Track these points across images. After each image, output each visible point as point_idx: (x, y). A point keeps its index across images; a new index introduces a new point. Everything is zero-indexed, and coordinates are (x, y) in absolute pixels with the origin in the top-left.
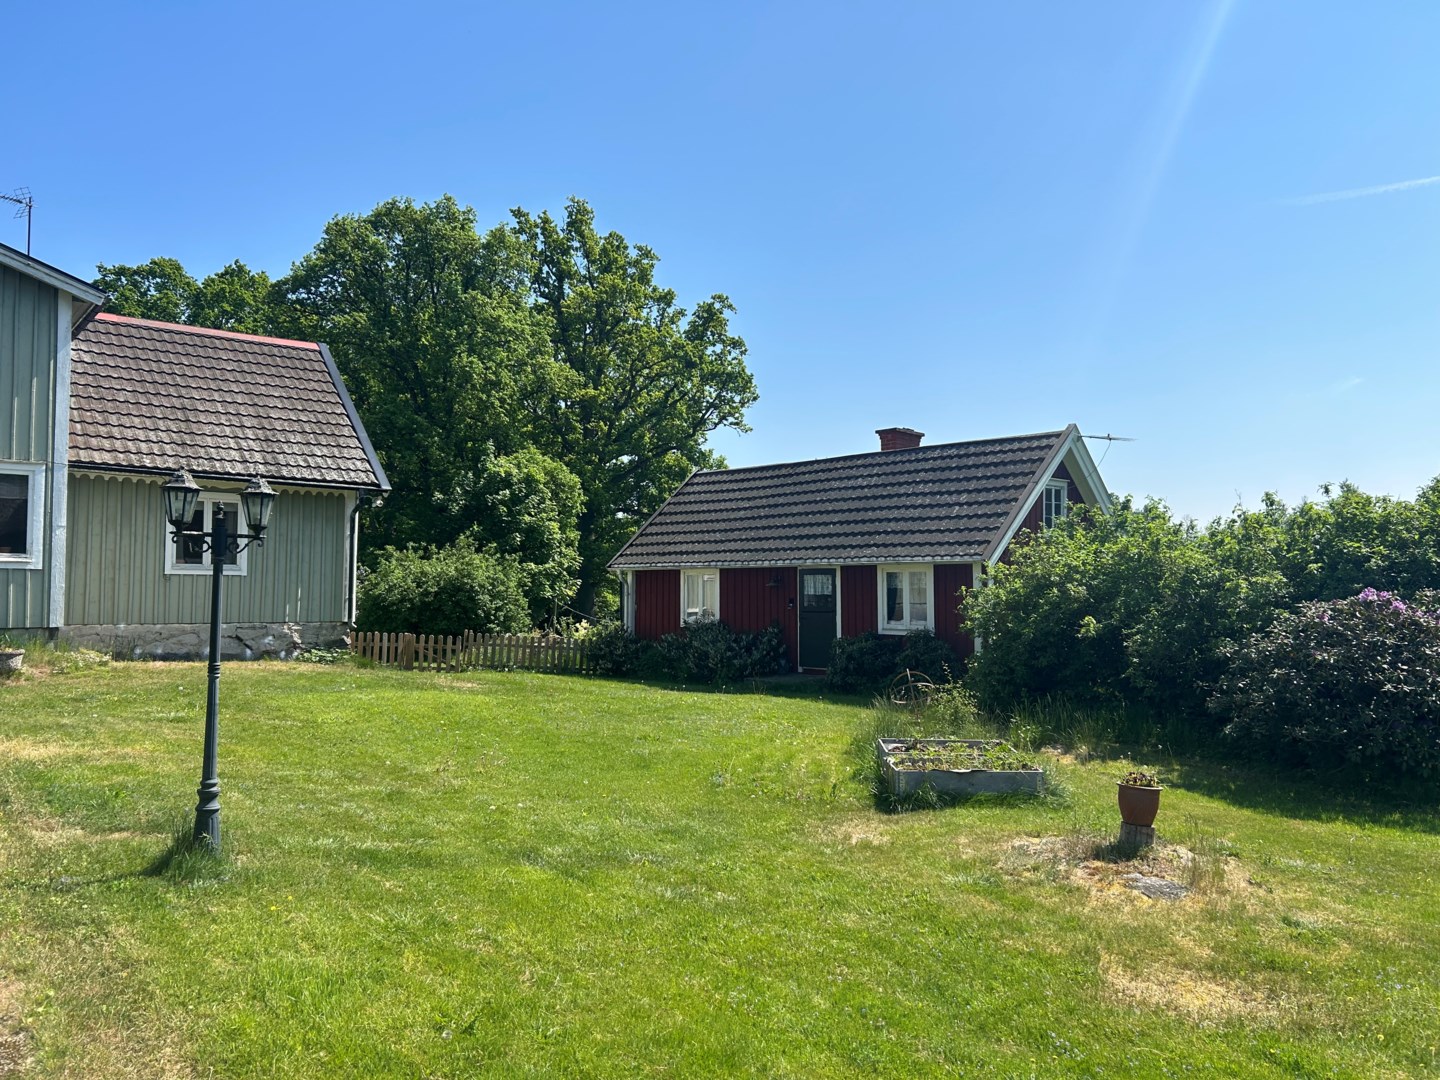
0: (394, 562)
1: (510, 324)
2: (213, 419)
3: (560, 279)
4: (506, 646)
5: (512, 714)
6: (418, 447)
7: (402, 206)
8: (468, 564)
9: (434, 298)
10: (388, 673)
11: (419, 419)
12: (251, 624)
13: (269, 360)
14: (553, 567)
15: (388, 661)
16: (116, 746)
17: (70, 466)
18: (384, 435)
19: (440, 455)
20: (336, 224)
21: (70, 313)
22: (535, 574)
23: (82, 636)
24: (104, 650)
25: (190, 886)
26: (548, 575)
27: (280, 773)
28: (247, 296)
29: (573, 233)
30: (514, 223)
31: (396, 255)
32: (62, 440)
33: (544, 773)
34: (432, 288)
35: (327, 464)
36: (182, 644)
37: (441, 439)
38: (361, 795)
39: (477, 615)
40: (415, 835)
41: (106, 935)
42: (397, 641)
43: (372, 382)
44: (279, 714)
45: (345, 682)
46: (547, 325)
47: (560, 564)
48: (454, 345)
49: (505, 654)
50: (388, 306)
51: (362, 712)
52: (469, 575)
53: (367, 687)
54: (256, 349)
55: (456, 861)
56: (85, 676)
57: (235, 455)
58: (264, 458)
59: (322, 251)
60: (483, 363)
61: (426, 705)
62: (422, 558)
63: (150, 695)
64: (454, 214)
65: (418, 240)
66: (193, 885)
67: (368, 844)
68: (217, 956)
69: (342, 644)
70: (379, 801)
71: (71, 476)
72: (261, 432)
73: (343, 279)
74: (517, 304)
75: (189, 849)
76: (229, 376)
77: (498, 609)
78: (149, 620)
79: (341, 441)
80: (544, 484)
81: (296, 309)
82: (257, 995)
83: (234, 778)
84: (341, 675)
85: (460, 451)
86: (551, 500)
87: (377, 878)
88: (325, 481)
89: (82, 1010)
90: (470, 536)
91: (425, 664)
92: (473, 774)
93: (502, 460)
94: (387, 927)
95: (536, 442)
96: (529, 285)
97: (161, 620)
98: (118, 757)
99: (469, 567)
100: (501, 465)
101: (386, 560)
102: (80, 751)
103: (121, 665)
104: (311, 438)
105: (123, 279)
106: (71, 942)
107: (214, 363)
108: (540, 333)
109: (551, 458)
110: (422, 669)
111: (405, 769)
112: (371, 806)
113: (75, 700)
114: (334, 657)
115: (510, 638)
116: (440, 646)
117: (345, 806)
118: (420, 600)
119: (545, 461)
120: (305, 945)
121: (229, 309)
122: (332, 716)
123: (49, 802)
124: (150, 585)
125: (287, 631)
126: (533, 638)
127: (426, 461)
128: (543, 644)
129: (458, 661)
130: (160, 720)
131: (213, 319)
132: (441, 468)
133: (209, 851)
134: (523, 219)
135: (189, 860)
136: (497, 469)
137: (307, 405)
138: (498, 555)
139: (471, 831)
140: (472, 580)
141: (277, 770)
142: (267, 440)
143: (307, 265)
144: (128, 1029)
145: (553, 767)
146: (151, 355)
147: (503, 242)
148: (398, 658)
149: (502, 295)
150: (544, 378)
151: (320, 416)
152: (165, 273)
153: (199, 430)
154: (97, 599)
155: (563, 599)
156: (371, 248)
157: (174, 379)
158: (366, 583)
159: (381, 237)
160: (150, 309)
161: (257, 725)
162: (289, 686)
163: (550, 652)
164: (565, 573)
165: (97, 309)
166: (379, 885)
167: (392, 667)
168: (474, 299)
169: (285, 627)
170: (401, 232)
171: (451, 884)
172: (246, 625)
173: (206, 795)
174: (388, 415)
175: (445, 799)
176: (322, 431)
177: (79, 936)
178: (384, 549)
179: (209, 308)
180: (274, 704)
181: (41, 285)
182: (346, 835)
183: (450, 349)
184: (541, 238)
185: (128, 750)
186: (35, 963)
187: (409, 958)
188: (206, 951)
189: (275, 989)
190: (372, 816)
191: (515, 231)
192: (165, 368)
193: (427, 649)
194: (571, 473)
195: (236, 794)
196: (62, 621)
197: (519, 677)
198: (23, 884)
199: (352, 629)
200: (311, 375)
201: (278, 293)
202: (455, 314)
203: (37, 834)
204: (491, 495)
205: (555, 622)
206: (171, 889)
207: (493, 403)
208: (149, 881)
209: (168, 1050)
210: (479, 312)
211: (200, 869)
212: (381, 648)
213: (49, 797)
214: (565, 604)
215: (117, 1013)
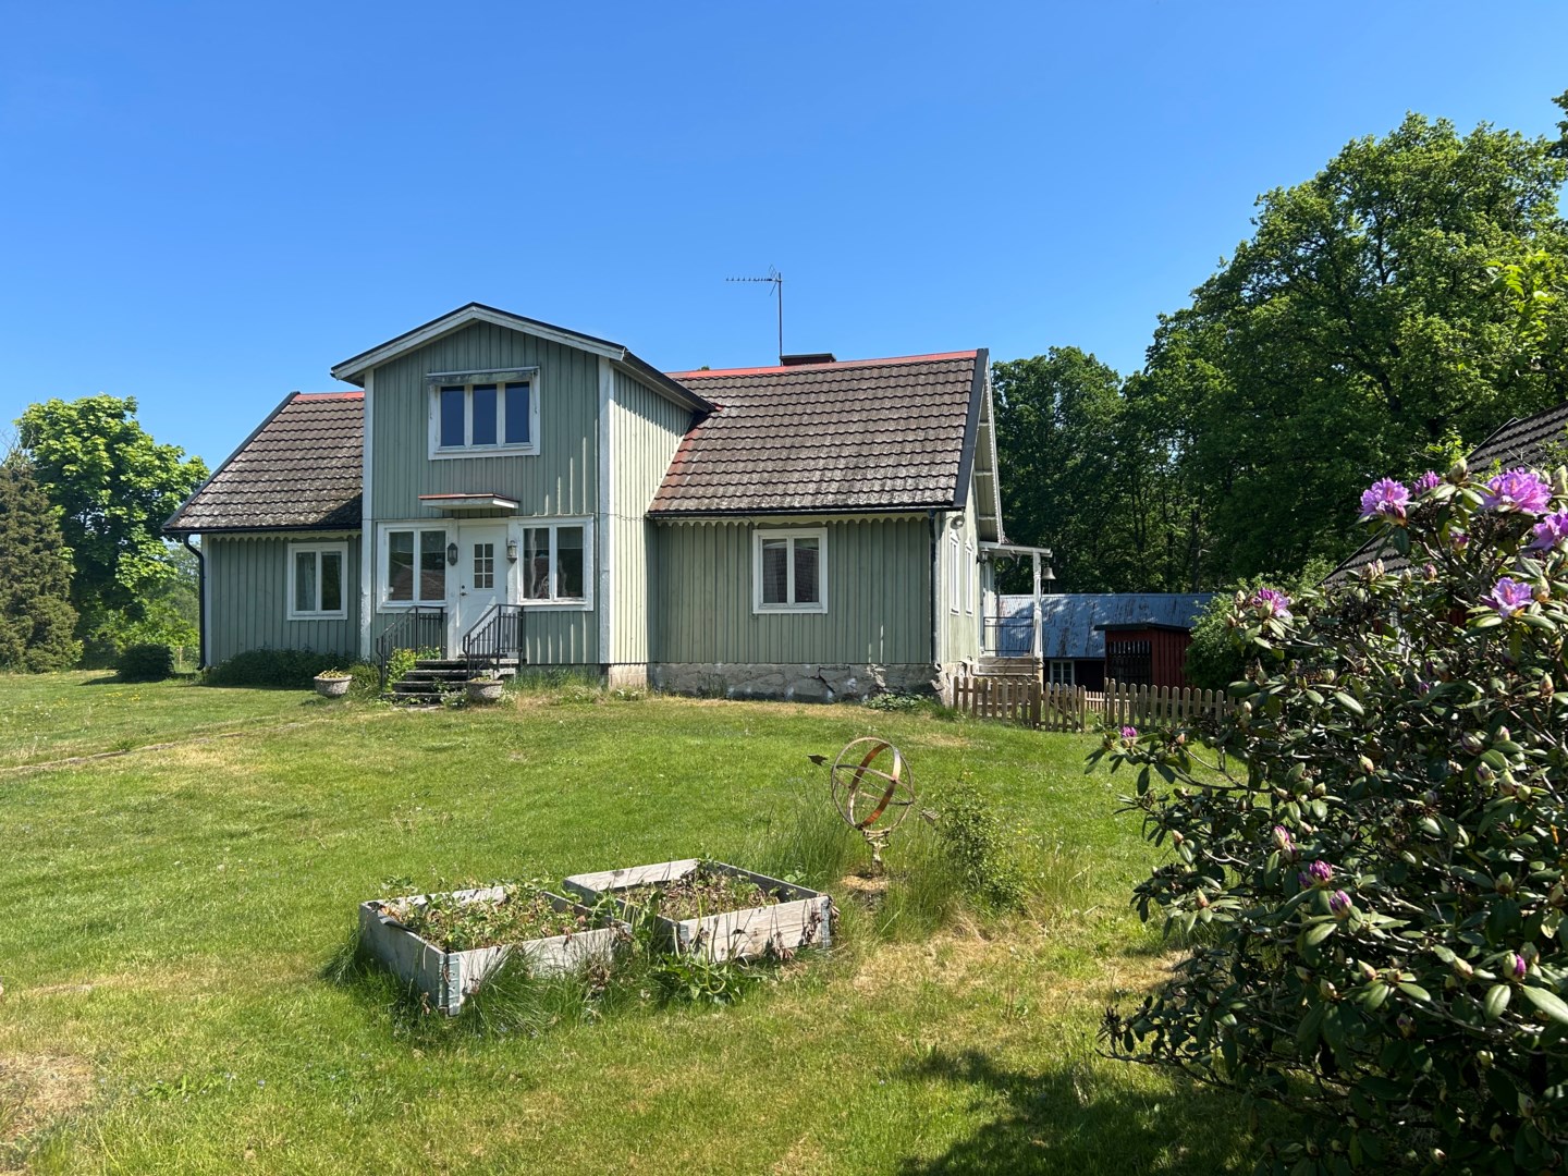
12: (834, 665)
24: (704, 687)
32: (605, 492)
35: (905, 485)
36: (769, 684)
69: (930, 690)
72: (855, 460)
78: (741, 659)
97: (751, 660)
104: (906, 459)
124: (741, 625)
125: (870, 673)
142: (855, 468)
151: (932, 432)
153: (793, 466)
154: (699, 638)
169: (868, 668)
172: (829, 666)
176: (923, 449)
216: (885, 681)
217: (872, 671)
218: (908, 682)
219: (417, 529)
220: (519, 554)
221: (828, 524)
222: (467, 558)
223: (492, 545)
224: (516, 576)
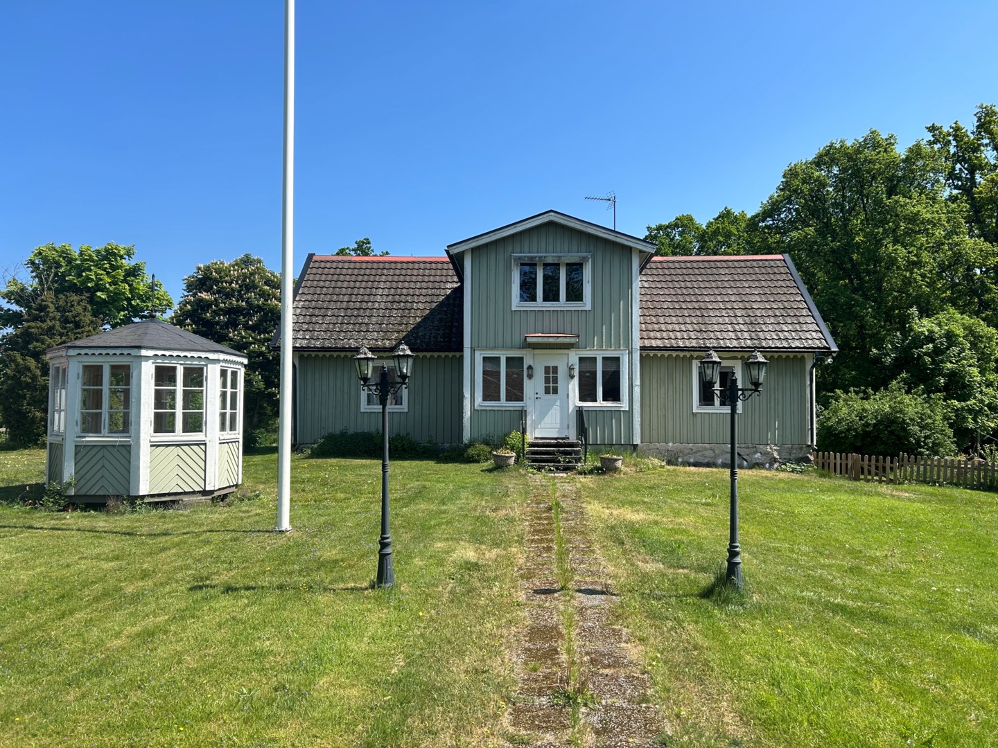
0: (842, 402)
1: (928, 216)
2: (717, 313)
3: (972, 172)
4: (935, 466)
5: (945, 519)
6: (856, 317)
7: (838, 146)
8: (899, 403)
9: (864, 207)
10: (842, 482)
11: (856, 297)
12: (746, 445)
13: (751, 271)
14: (975, 404)
15: (841, 473)
16: (675, 517)
17: (640, 350)
18: (831, 312)
19: (873, 322)
20: (790, 170)
21: (638, 260)
22: (958, 410)
23: (650, 450)
24: (662, 458)
25: (727, 608)
26: (970, 411)
27: (773, 545)
28: (733, 229)
29: (983, 133)
30: (929, 136)
31: (834, 182)
32: (636, 335)
33: (977, 568)
34: (863, 200)
35: (792, 336)
36: (705, 457)
37: (874, 310)
38: (830, 566)
39: (909, 441)
40: (873, 599)
41: (683, 628)
42: (847, 459)
43: (819, 274)
44: (769, 505)
45: (812, 487)
46: (962, 211)
47: (982, 401)
48: (882, 239)
49: (935, 473)
50: (829, 219)
51: (825, 508)
52: (901, 411)
53: (828, 491)
54: (743, 264)
55: (906, 624)
56: (653, 474)
57: (732, 335)
58: (750, 336)
59: (781, 190)
60: (906, 249)
61: (872, 507)
62: (862, 399)
63: (689, 487)
64: (878, 142)
65: (851, 168)
66: (728, 607)
67: (838, 600)
68: (748, 653)
69: (807, 460)
70: (843, 571)
71: (641, 355)
72: (747, 318)
73: (797, 206)
74: (934, 200)
75: (724, 585)
76: (726, 284)
77: (926, 437)
78: (685, 440)
79: (801, 319)
80: (963, 337)
81: (765, 233)
82: (775, 683)
83: (745, 545)
84: (808, 482)
85: (889, 317)
86: (970, 349)
87: (848, 625)
88: (791, 348)
89: (675, 668)
90: (901, 382)
91: (870, 477)
92: (915, 562)
93: (925, 321)
94: (858, 660)
95: (954, 304)
96: (944, 181)
97: (692, 441)
98: (677, 524)
99: (901, 405)
100: (924, 326)
101: (835, 400)
102: (658, 518)
103: (671, 468)
104: (781, 320)
105: (661, 232)
106: (665, 629)
107: (717, 278)
108: (955, 218)
109: (969, 316)
110: (868, 481)
111: (860, 552)
112: (838, 575)
113: (650, 488)
114: (802, 469)
115: (939, 460)
116: (881, 464)
117: (819, 572)
118: (862, 430)
119: (963, 319)
120: (802, 659)
121: (722, 240)
122: (805, 510)
123: (644, 546)
124: (685, 419)
125: (769, 450)
126: (959, 461)
127: (862, 327)
128: (969, 466)
129: (895, 476)
130: (697, 503)
131: (712, 248)
132: (875, 331)
133: (736, 588)
134: (937, 132)
135: (726, 592)
136: (921, 330)
137: (777, 298)
138: (925, 396)
139: (918, 604)
140: (904, 414)
141: (771, 542)
142: (752, 323)
143: (772, 202)
144: (701, 686)
145: (986, 564)
146: (681, 278)
147: (920, 154)
148: (849, 471)
149: (920, 195)
150: (960, 253)
151: (785, 304)
152: (684, 224)
153: (710, 321)
154: (656, 428)
155: (985, 430)
156: (815, 181)
157: (694, 291)
158: (822, 417)
159: (823, 172)
160: (676, 248)
161: (755, 511)
162: (774, 487)
163: (976, 472)
164: (986, 408)
165: (652, 255)
166: (849, 630)
167: (844, 478)
168: (897, 202)
169: (768, 447)
170: (837, 165)
171: (904, 639)
172: (743, 445)
173: (733, 553)
174: (833, 297)
175: (894, 577)
176: (788, 313)
177: (669, 626)
178: (834, 392)
179: (710, 241)
180: (765, 498)
181: (623, 246)
182: (822, 592)
183: (879, 243)
184: (954, 143)
185: (682, 520)
186: (648, 636)
187: (876, 684)
188: (741, 649)
189: (786, 683)
190: (839, 581)
191: (930, 143)
192: (689, 284)
193: (870, 466)
194: (988, 326)
195: (747, 555)
196: (640, 441)
197: (948, 491)
198: (637, 591)
199: (814, 450)
200: (778, 277)
201: (753, 224)
202: (881, 215)
203: (640, 564)
204: (917, 349)
205: (979, 448)
206: (716, 607)
207: (915, 279)
208: (703, 601)
209: (725, 703)
210: (902, 211)
211: (731, 598)
212: (835, 464)
213: (644, 543)
214: (987, 434)
215: (694, 675)
216: (779, 454)
217: (771, 449)
218: (793, 456)
219: (503, 356)
220: (576, 373)
221: (742, 358)
222: (540, 375)
223: (556, 367)
224: (574, 387)
